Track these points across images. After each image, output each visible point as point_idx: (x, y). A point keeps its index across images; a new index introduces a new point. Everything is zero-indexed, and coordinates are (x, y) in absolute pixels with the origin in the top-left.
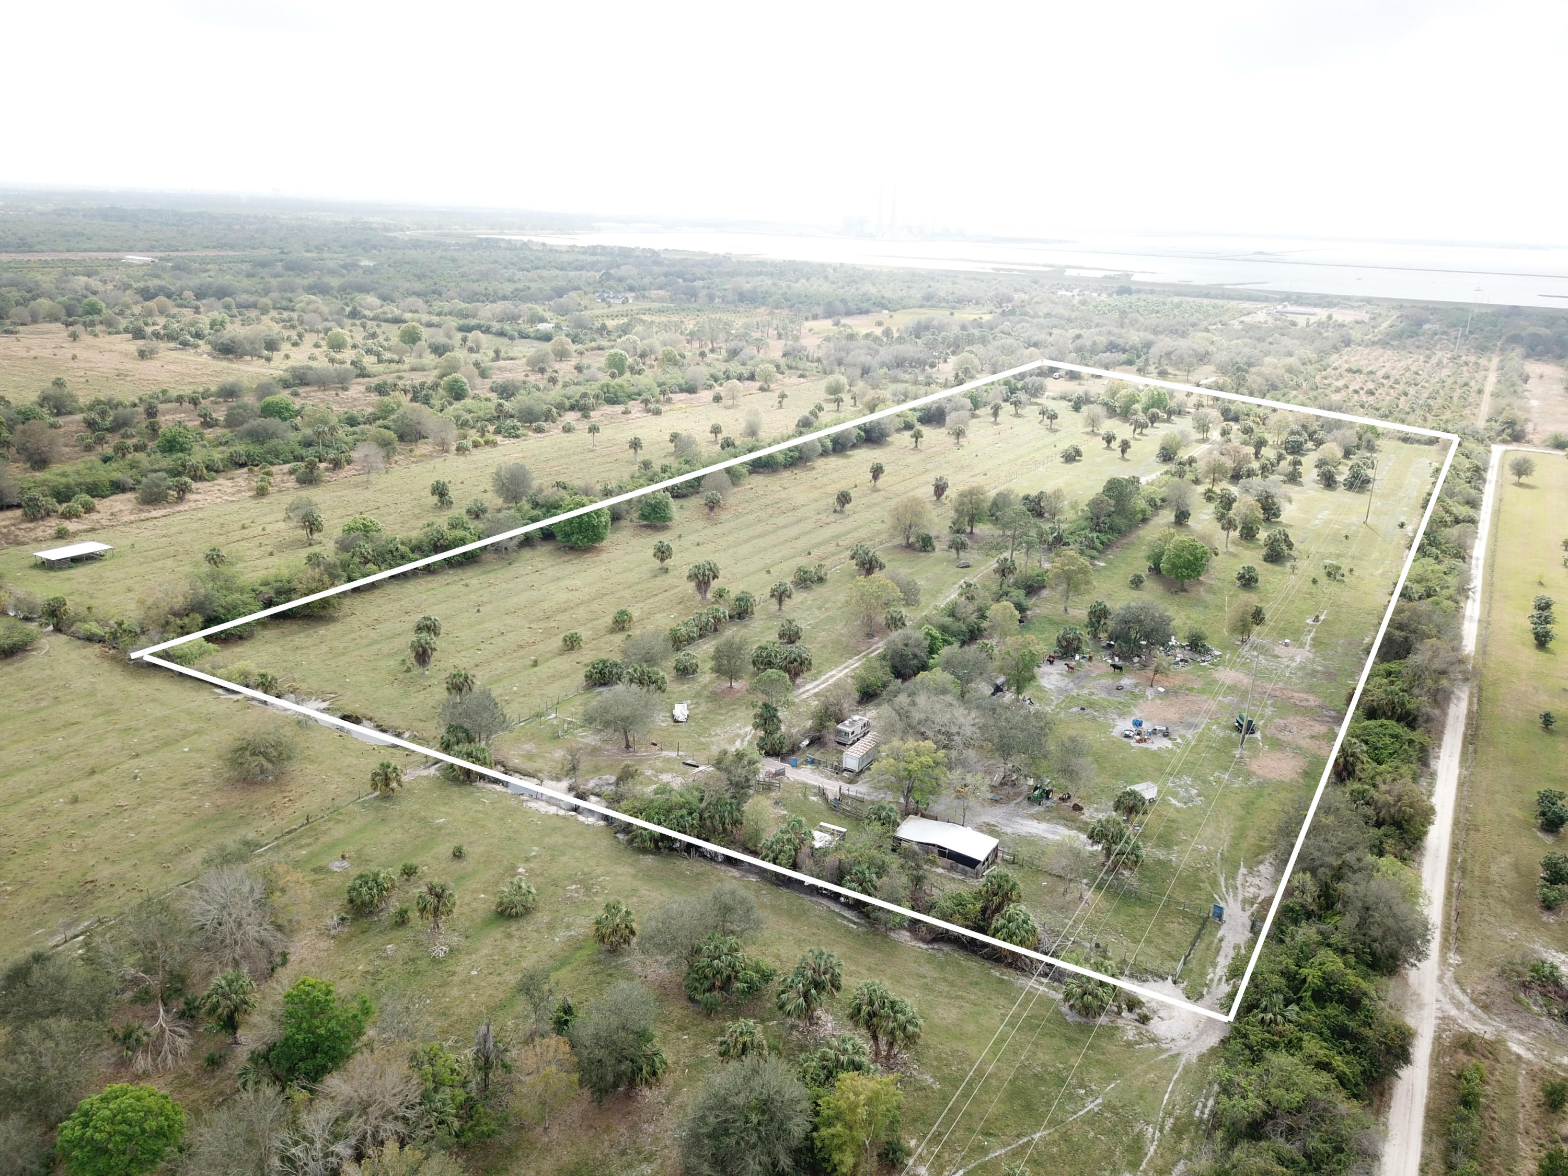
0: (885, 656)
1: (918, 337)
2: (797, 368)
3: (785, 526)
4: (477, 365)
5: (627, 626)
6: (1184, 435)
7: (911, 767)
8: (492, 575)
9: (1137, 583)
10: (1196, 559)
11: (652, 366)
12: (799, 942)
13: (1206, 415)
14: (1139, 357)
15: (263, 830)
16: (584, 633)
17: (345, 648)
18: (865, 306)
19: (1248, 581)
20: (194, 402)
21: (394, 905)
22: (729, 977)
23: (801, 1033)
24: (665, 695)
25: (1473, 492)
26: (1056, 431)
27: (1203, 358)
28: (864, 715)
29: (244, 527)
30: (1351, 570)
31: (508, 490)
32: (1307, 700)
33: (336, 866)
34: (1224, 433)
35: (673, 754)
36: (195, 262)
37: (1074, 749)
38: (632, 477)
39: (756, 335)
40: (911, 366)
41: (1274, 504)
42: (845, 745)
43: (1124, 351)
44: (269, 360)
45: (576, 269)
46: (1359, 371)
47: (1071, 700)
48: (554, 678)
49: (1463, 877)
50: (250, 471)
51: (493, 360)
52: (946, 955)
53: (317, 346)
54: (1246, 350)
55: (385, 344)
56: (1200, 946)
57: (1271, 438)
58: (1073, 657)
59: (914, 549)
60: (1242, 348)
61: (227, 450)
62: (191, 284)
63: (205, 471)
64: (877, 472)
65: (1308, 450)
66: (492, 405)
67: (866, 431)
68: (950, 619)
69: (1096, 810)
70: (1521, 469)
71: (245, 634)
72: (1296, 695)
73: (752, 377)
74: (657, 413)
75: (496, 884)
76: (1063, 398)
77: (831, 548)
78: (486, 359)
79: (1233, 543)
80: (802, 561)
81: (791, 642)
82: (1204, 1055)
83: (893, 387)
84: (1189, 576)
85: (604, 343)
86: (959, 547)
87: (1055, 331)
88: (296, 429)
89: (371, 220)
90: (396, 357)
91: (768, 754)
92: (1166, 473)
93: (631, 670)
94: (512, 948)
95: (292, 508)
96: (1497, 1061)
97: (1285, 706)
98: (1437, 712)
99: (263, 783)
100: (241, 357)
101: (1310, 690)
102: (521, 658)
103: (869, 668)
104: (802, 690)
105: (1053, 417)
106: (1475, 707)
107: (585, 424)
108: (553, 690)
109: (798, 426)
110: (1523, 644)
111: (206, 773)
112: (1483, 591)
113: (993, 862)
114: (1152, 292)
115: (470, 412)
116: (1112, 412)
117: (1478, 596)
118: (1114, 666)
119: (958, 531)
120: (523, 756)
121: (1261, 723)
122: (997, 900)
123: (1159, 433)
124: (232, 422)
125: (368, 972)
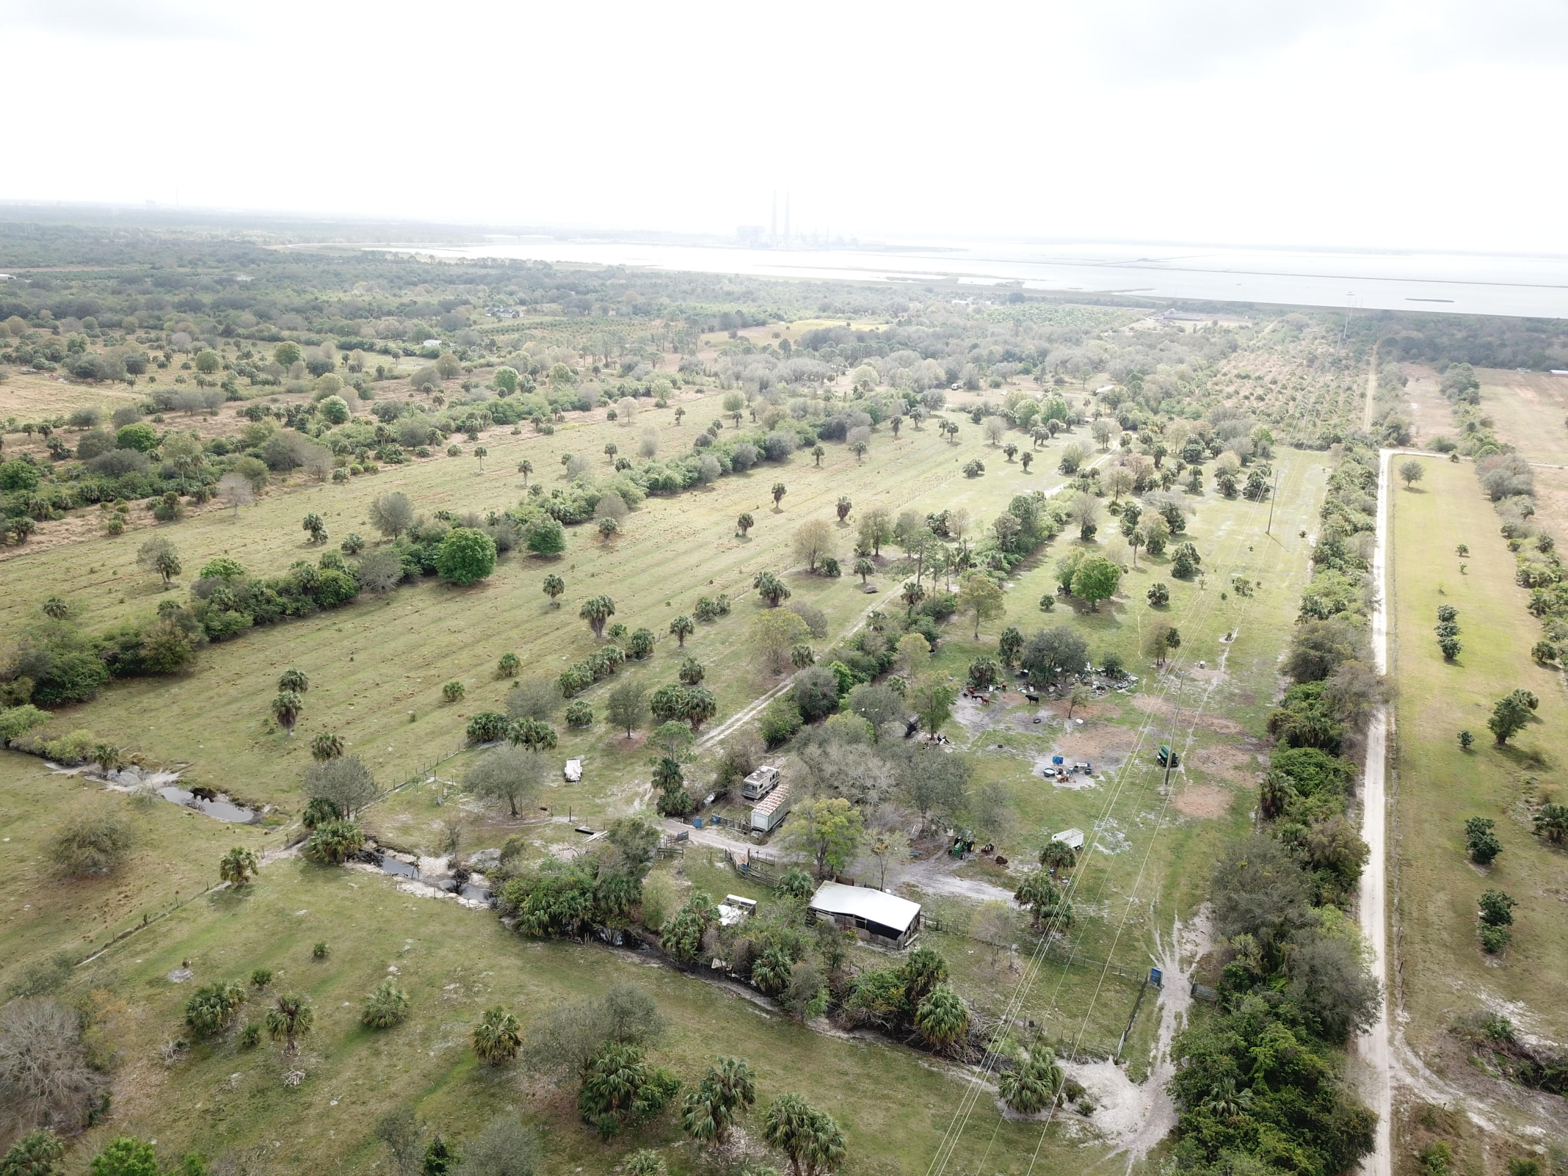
0: (793, 696)
1: (816, 349)
2: (694, 384)
3: (685, 553)
4: (357, 386)
5: (514, 671)
6: (1086, 447)
7: (825, 829)
8: (367, 618)
9: (1047, 603)
10: (1107, 579)
11: (543, 383)
12: (707, 1040)
13: (1105, 424)
14: (1035, 366)
15: (92, 935)
16: (466, 681)
17: (200, 708)
18: (762, 317)
19: (1159, 599)
20: (44, 430)
21: (244, 1020)
22: (628, 1093)
23: (711, 1154)
24: (556, 750)
25: (1368, 498)
26: (957, 444)
27: (1098, 366)
28: (773, 764)
29: (92, 571)
30: (1259, 584)
31: (387, 522)
32: (1228, 727)
33: (176, 976)
34: (1124, 443)
35: (565, 820)
36: (56, 278)
37: (995, 797)
38: (521, 504)
39: (651, 349)
40: (809, 380)
41: (1178, 516)
42: (753, 799)
43: (1021, 360)
44: (131, 383)
45: (466, 282)
46: (1247, 377)
47: (988, 737)
48: (434, 734)
49: (1402, 920)
50: (104, 507)
51: (376, 380)
52: (869, 1045)
53: (186, 367)
54: (1139, 358)
55: (260, 363)
56: (1140, 1017)
57: (1169, 446)
58: (987, 688)
59: (819, 575)
60: (1135, 356)
61: (78, 485)
62: (49, 302)
63: (51, 509)
64: (779, 492)
65: (1206, 458)
66: (372, 429)
67: (766, 449)
68: (859, 653)
69: (1021, 862)
70: (1411, 474)
71: (85, 698)
72: (1216, 721)
73: (648, 393)
74: (549, 432)
75: (363, 987)
76: (963, 410)
77: (735, 575)
78: (369, 378)
79: (1140, 558)
80: (704, 591)
81: (694, 683)
82: (1153, 1150)
83: (791, 401)
84: (1100, 597)
85: (494, 359)
86: (864, 571)
87: (951, 341)
88: (156, 459)
89: (250, 232)
90: (270, 378)
91: (669, 815)
92: (1071, 486)
93: (516, 725)
94: (379, 1069)
95: (146, 549)
96: (1460, 1136)
97: (1207, 735)
98: (1359, 737)
99: (96, 876)
100: (102, 380)
101: (1229, 715)
102: (397, 713)
103: (777, 711)
104: (705, 738)
105: (954, 430)
106: (1394, 728)
107: (473, 446)
108: (432, 750)
109: (696, 445)
110: (1431, 657)
111: (29, 869)
112: (1387, 603)
113: (916, 930)
114: (1044, 300)
115: (349, 436)
116: (1012, 423)
117: (1383, 608)
118: (1030, 698)
119: (863, 554)
120: (398, 829)
121: (1183, 754)
122: (921, 980)
123: (1062, 444)
124: (86, 452)
125: (207, 1111)
